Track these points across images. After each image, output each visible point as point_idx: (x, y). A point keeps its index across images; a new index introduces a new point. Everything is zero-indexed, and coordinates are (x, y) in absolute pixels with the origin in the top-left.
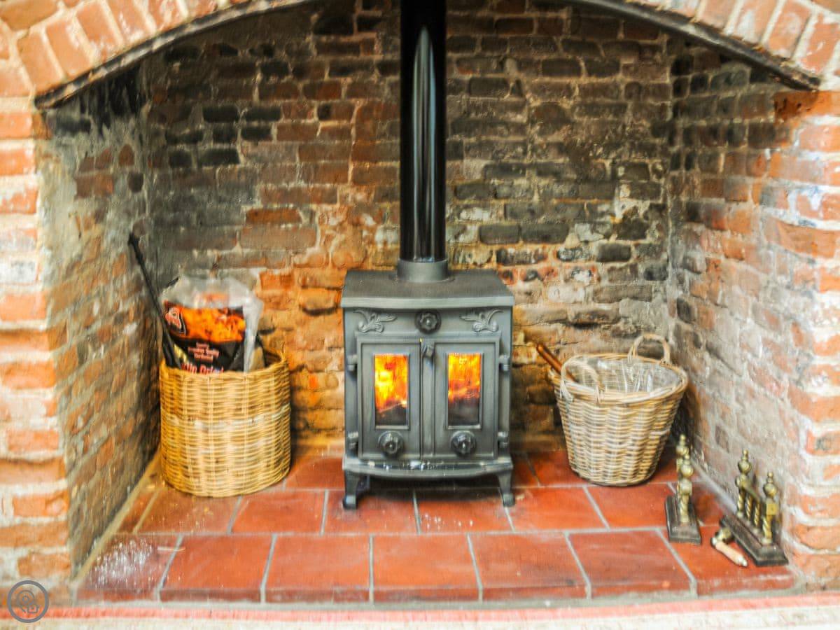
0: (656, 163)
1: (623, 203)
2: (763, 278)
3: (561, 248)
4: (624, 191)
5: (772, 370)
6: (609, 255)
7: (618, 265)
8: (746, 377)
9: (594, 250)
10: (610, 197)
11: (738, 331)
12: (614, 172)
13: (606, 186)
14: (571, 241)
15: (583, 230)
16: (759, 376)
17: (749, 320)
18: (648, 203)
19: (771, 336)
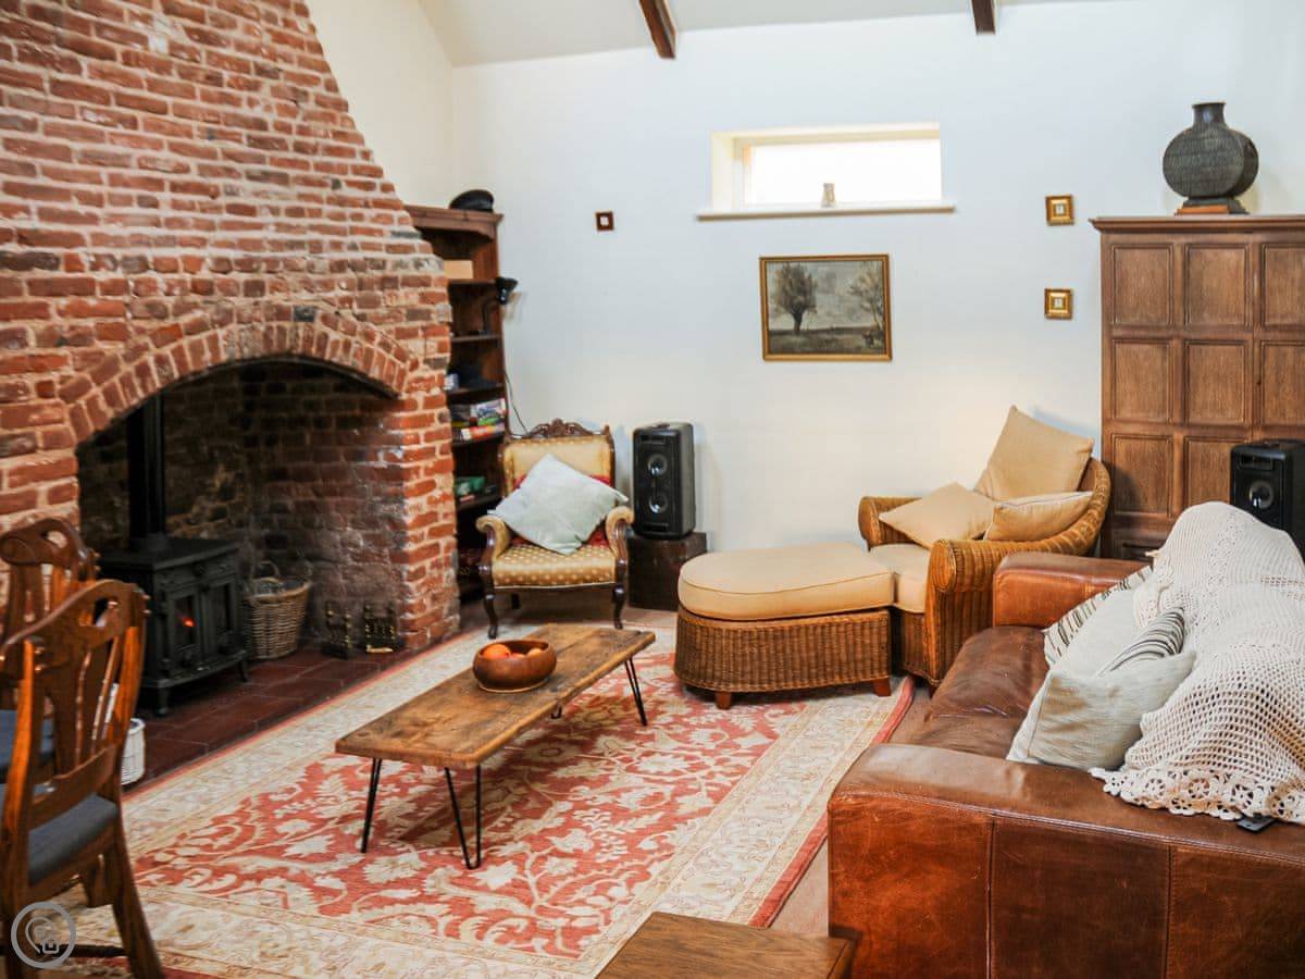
0: (235, 444)
1: (220, 477)
2: (359, 501)
3: (190, 515)
4: (221, 468)
5: (374, 550)
6: (218, 514)
7: (221, 521)
8: (351, 562)
9: (208, 513)
10: (211, 473)
11: (338, 537)
12: (211, 455)
13: (208, 466)
14: (195, 509)
15: (202, 499)
16: (363, 557)
17: (349, 529)
18: (233, 473)
19: (370, 531)
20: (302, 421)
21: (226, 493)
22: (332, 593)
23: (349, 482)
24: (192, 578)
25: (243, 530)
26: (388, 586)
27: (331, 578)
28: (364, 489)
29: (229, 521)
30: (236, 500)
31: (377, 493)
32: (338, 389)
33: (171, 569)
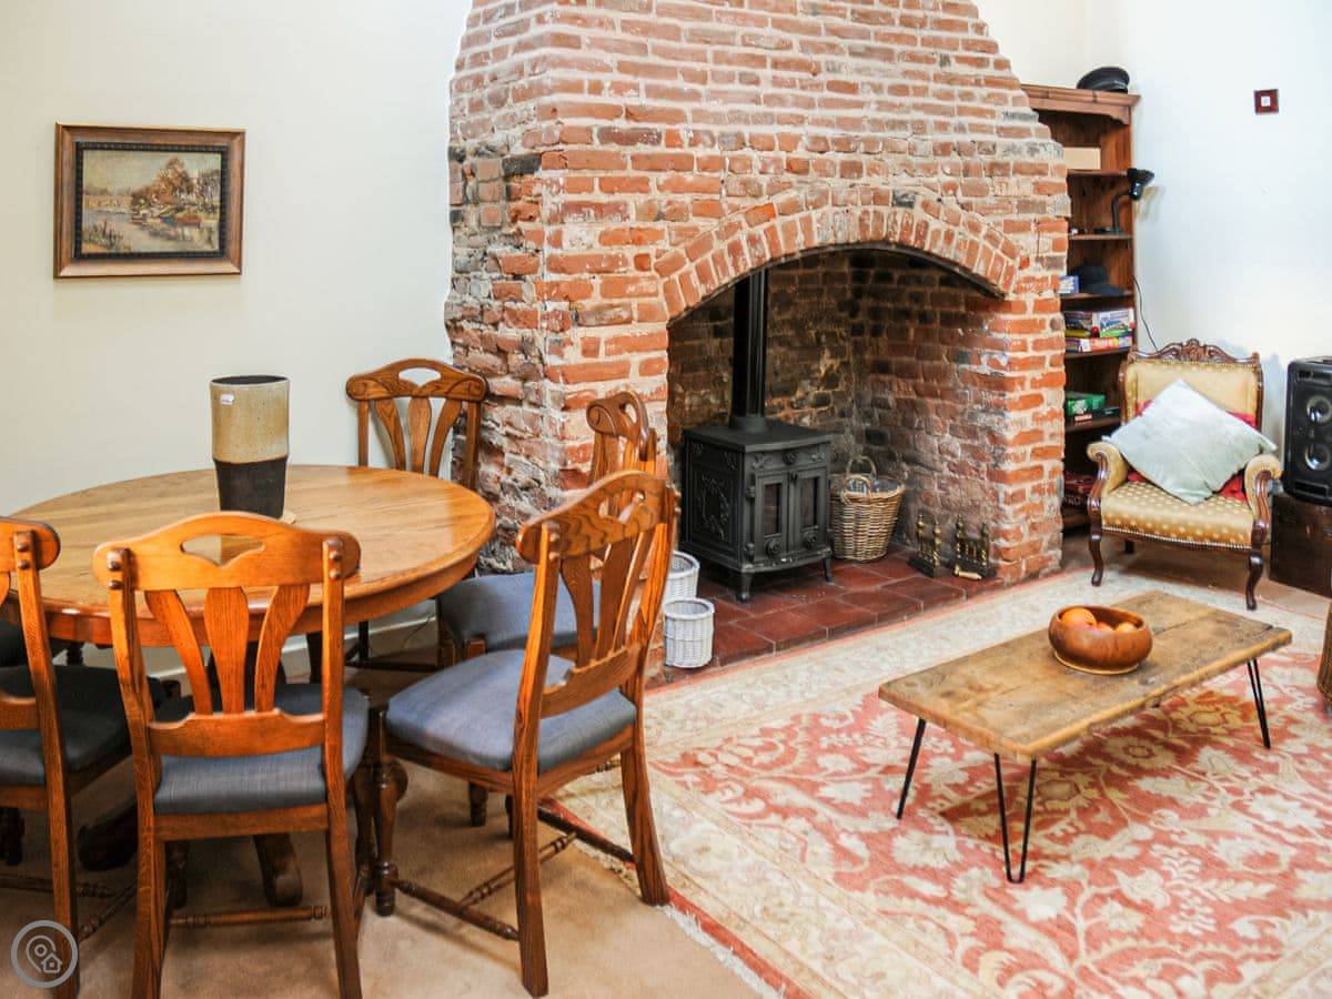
0: (842, 331)
1: (826, 363)
2: (960, 407)
3: (793, 399)
4: (827, 353)
5: (971, 462)
6: (822, 401)
7: (824, 409)
8: (946, 472)
9: (811, 398)
10: (818, 358)
11: (936, 444)
12: (818, 339)
13: (814, 350)
14: (799, 394)
15: (806, 383)
16: (959, 468)
17: (947, 435)
18: (839, 360)
19: (969, 442)
20: (906, 314)
21: (830, 380)
22: (927, 502)
23: (950, 385)
24: (783, 465)
25: (845, 420)
26: (984, 505)
27: (926, 487)
28: (965, 394)
29: (832, 409)
30: (840, 388)
31: (978, 401)
32: (943, 282)
33: (764, 453)
